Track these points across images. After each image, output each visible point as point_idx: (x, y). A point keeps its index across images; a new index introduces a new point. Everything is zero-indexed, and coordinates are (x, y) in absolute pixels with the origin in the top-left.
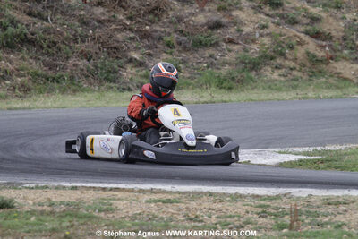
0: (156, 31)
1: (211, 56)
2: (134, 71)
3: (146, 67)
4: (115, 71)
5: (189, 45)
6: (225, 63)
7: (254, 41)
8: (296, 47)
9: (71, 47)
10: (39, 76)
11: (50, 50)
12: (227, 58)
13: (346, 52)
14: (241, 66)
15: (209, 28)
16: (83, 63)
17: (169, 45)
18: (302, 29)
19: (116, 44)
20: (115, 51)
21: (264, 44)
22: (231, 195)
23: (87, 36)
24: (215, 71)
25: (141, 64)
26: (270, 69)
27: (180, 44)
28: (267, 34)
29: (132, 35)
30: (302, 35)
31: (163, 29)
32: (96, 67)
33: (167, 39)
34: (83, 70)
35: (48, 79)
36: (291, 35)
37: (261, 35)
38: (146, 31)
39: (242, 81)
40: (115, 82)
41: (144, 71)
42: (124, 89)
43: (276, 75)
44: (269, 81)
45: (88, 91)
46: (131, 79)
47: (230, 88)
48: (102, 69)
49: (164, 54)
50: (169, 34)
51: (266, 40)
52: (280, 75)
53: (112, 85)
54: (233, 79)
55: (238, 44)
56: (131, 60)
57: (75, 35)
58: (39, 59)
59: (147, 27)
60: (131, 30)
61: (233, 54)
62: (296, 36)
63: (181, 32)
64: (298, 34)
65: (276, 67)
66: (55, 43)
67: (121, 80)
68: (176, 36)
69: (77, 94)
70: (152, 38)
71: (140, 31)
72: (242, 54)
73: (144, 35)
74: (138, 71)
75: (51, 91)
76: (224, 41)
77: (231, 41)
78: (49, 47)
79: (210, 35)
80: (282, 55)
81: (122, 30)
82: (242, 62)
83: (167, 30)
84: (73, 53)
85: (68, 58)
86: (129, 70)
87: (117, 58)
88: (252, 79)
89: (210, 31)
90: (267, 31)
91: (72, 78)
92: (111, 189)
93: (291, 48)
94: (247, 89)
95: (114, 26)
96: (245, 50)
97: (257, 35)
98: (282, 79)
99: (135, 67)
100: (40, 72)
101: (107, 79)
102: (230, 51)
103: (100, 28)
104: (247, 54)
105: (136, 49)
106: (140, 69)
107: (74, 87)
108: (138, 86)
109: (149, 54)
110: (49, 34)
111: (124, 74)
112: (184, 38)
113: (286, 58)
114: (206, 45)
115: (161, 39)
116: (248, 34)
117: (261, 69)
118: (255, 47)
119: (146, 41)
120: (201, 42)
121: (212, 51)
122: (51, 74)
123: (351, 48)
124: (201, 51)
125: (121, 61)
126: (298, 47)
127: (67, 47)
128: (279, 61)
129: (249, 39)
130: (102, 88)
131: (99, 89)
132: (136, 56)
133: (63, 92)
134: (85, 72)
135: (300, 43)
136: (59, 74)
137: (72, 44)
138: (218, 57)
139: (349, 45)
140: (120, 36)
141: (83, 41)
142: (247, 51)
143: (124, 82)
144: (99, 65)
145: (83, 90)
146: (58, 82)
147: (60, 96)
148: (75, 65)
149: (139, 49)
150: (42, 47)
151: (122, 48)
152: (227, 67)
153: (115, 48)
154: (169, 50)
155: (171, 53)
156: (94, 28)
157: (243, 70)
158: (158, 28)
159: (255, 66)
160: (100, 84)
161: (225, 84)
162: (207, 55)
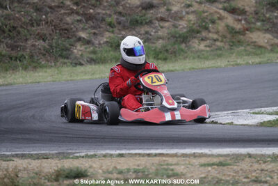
0: (99, 14)
1: (147, 33)
2: (83, 48)
3: (93, 44)
4: (67, 49)
5: (127, 24)
6: (159, 38)
7: (181, 18)
8: (217, 21)
9: (28, 31)
10: (4, 56)
11: (11, 34)
12: (160, 33)
13: (259, 24)
14: (173, 40)
15: (143, 8)
16: (40, 43)
17: (110, 25)
18: (221, 6)
19: (66, 26)
20: (66, 32)
21: (191, 21)
22: (269, 156)
23: (41, 20)
24: (151, 45)
25: (88, 42)
26: (197, 41)
27: (119, 23)
28: (193, 12)
29: (79, 18)
30: (221, 11)
31: (104, 12)
32: (51, 46)
33: (109, 20)
34: (40, 49)
35: (11, 58)
36: (212, 11)
37: (188, 13)
38: (91, 14)
39: (175, 52)
40: (68, 58)
41: (92, 48)
42: (76, 64)
43: (202, 47)
44: (197, 52)
45: (46, 67)
46: (82, 55)
47: (165, 59)
48: (56, 47)
49: (107, 33)
50: (110, 16)
51: (192, 17)
52: (206, 46)
53: (66, 61)
54: (167, 51)
55: (168, 21)
56: (80, 39)
57: (31, 20)
58: (3, 42)
59: (91, 11)
60: (78, 13)
61: (165, 29)
62: (216, 12)
63: (120, 13)
64: (218, 10)
65: (202, 40)
66: (14, 28)
67: (72, 57)
68: (116, 17)
69: (38, 70)
70: (96, 19)
71: (86, 14)
72: (173, 30)
73: (90, 18)
74: (86, 48)
75: (15, 69)
76: (157, 19)
77: (162, 19)
78: (10, 31)
79: (145, 15)
80: (207, 28)
81: (69, 14)
82: (174, 37)
83: (108, 12)
84: (31, 35)
85: (27, 40)
86: (79, 47)
87: (68, 38)
88: (182, 50)
89: (144, 11)
90: (192, 9)
91: (31, 56)
92: (156, 155)
93: (213, 22)
94: (180, 59)
95: (63, 11)
96: (175, 26)
97: (184, 13)
98: (208, 49)
99: (84, 45)
100: (4, 52)
101: (61, 56)
102: (162, 27)
103: (52, 13)
104: (177, 29)
105: (83, 29)
106: (87, 46)
107: (34, 64)
108: (88, 61)
109: (95, 34)
110: (9, 20)
111: (75, 51)
112: (123, 18)
113: (210, 32)
114: (141, 23)
115: (103, 20)
116: (176, 13)
117: (189, 41)
118: (183, 24)
119: (90, 22)
120: (137, 21)
121: (147, 28)
122: (14, 54)
123: (263, 21)
124: (138, 29)
125: (72, 40)
126: (219, 22)
127: (26, 31)
128: (204, 34)
129: (177, 17)
130: (58, 64)
131: (55, 65)
132: (83, 35)
133: (25, 68)
134: (42, 51)
135: (220, 18)
136: (20, 53)
137: (29, 28)
138: (152, 33)
139: (261, 18)
140: (69, 19)
141: (38, 25)
142: (177, 27)
143: (76, 58)
144: (54, 45)
145: (42, 67)
146: (20, 61)
147: (24, 72)
148: (33, 45)
149: (86, 29)
150: (4, 32)
151: (72, 29)
152: (161, 41)
153: (66, 30)
154: (111, 29)
155: (113, 32)
156: (46, 14)
157: (175, 43)
158: (99, 11)
159: (184, 39)
160: (56, 60)
161: (160, 56)
162: (143, 32)
